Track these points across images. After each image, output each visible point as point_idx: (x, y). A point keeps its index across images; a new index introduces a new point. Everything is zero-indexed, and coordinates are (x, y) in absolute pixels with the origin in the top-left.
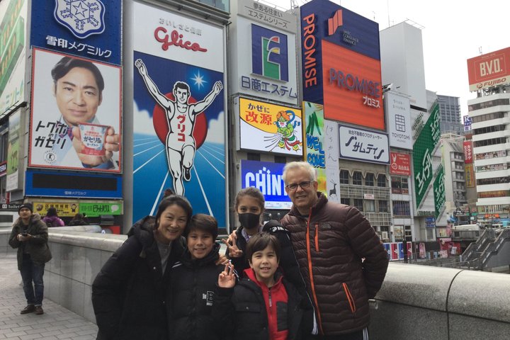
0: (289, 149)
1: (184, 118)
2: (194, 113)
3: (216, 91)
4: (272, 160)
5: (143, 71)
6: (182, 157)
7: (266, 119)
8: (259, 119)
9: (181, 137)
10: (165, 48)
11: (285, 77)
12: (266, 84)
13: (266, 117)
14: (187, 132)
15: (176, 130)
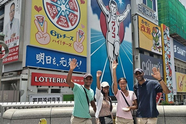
0: (157, 51)
1: (115, 23)
2: (119, 21)
3: (128, 10)
6: (114, 48)
8: (146, 30)
9: (113, 35)
12: (148, 11)
13: (148, 29)
14: (116, 32)
15: (112, 31)
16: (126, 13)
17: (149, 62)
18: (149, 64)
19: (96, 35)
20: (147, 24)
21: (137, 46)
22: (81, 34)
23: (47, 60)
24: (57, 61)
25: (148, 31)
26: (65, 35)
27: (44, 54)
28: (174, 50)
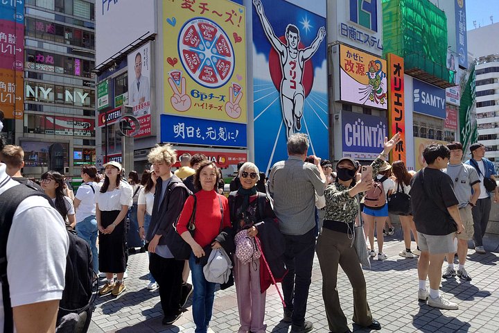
0: (377, 103)
1: (295, 64)
2: (303, 60)
3: (321, 38)
4: (361, 110)
5: (261, 11)
6: (294, 105)
8: (355, 69)
9: (293, 84)
12: (360, 33)
13: (360, 67)
14: (298, 80)
15: (289, 78)
16: (316, 44)
17: (359, 124)
18: (359, 126)
19: (262, 87)
20: (358, 58)
21: (337, 99)
22: (237, 89)
23: (188, 132)
24: (203, 133)
25: (359, 68)
26: (212, 94)
27: (183, 124)
28: (414, 98)
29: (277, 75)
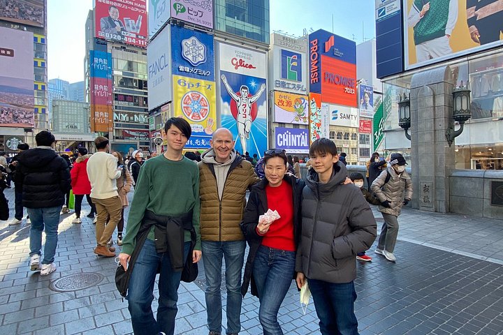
0: (302, 121)
1: (246, 105)
2: (251, 102)
3: (262, 90)
4: (292, 127)
5: (225, 81)
6: (245, 126)
7: (289, 104)
8: (285, 104)
9: (244, 116)
10: (236, 68)
11: (300, 80)
12: (289, 84)
14: (247, 113)
15: (242, 112)
16: (259, 94)
17: (288, 134)
20: (287, 98)
24: (193, 142)
25: (288, 103)
29: (235, 111)
